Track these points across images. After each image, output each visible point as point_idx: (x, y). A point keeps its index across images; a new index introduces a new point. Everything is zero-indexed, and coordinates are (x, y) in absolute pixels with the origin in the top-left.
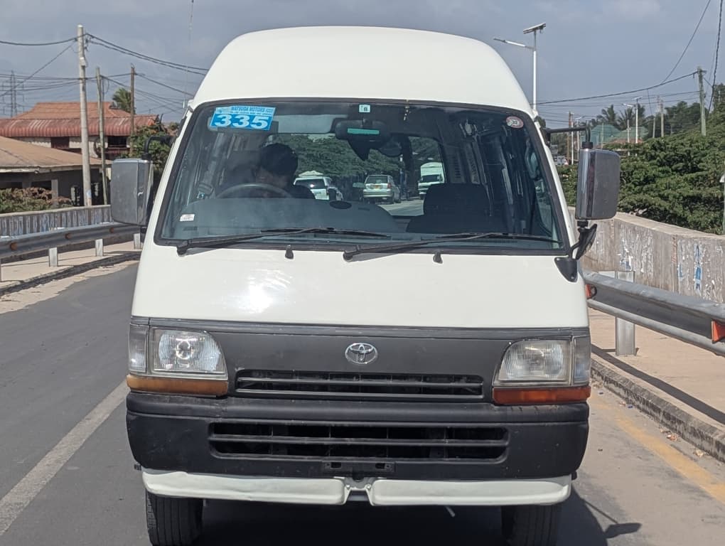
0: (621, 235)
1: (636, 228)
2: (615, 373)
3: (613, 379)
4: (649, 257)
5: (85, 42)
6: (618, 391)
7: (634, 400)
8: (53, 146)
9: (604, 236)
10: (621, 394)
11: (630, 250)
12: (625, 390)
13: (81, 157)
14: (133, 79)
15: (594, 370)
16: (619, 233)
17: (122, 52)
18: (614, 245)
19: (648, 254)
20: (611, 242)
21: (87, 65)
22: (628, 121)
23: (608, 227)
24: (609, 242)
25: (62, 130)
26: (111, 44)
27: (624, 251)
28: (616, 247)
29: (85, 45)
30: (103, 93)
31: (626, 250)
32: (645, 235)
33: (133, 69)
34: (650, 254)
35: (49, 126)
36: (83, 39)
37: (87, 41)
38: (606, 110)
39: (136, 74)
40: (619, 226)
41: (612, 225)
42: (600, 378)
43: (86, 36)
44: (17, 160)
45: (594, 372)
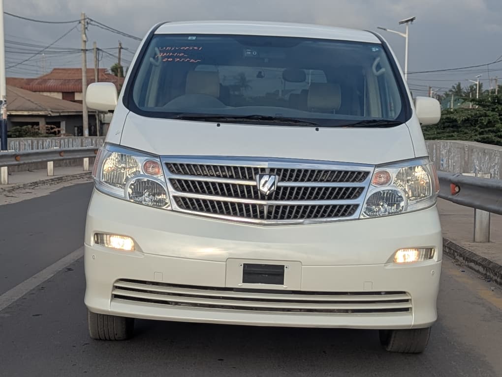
0: (473, 157)
1: (486, 151)
2: (475, 254)
3: (473, 259)
4: (496, 173)
5: (86, 24)
6: (477, 269)
7: (492, 275)
8: (63, 98)
9: (459, 159)
10: (480, 271)
11: (481, 168)
12: (484, 267)
13: (82, 106)
14: (120, 52)
15: (457, 252)
16: (472, 156)
17: (112, 31)
18: (467, 165)
19: (495, 170)
20: (465, 162)
21: (88, 40)
22: (471, 93)
23: (463, 152)
24: (463, 163)
25: (70, 87)
26: (104, 26)
27: (476, 169)
28: (469, 166)
29: (86, 26)
30: (99, 61)
31: (477, 168)
32: (493, 156)
33: (120, 44)
34: (497, 170)
35: (61, 84)
36: (85, 22)
37: (88, 23)
38: (455, 86)
39: (122, 48)
40: (472, 150)
41: (466, 150)
42: (462, 258)
43: (87, 20)
44: (36, 106)
45: (456, 254)
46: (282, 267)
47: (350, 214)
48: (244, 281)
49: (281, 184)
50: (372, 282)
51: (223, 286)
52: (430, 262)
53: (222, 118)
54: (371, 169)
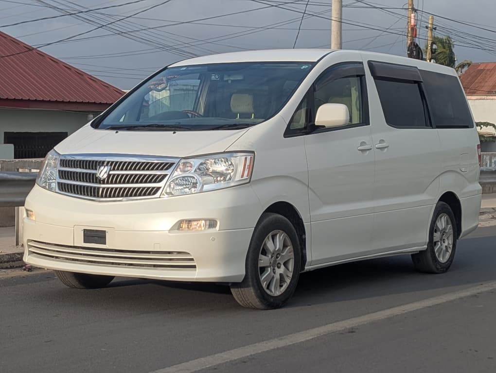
46: (104, 232)
47: (154, 193)
48: (85, 242)
49: (111, 172)
50: (154, 244)
51: (72, 245)
52: (212, 230)
53: (136, 127)
54: (176, 161)
